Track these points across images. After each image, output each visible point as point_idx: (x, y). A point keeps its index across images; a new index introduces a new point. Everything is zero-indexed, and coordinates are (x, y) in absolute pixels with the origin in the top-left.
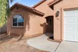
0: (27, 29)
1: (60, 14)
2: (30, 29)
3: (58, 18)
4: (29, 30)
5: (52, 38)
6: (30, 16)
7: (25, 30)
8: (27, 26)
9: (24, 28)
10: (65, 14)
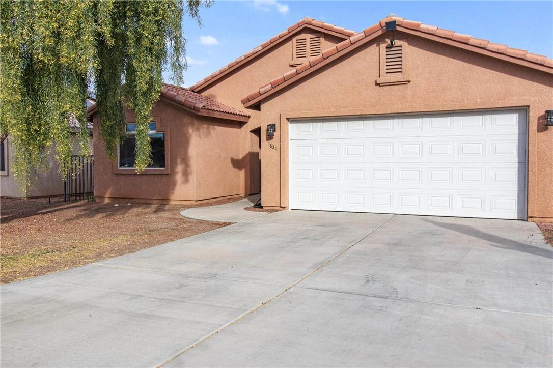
0: (179, 177)
1: (276, 134)
2: (193, 178)
3: (271, 142)
4: (186, 181)
5: (259, 206)
6: (191, 131)
7: (174, 184)
8: (180, 168)
9: (169, 176)
10: (294, 131)
